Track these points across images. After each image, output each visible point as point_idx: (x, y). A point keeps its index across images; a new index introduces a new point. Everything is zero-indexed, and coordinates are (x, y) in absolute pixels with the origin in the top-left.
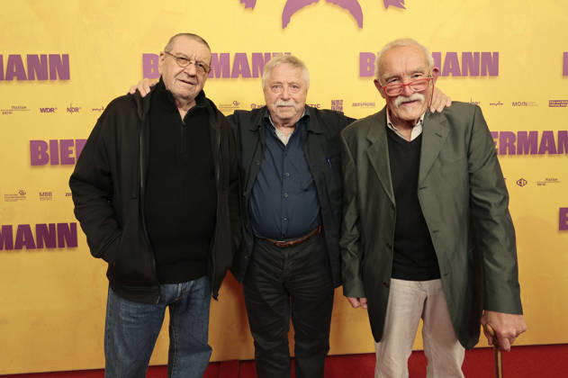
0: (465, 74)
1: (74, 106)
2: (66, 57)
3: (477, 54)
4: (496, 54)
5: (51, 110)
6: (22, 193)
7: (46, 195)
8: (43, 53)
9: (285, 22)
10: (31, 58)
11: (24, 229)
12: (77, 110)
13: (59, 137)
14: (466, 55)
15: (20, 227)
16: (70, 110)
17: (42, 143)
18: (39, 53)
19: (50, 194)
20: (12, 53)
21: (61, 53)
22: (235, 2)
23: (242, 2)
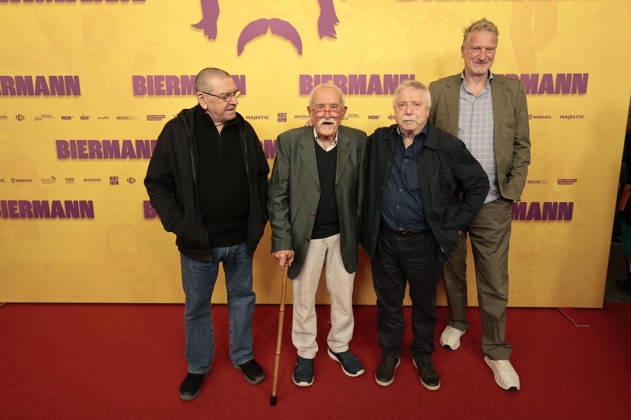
0: (386, 93)
1: (85, 115)
2: (77, 77)
3: (396, 76)
4: (413, 76)
5: (69, 118)
6: (54, 178)
7: (70, 180)
8: (61, 74)
9: (240, 50)
10: (52, 79)
11: (57, 204)
12: (87, 118)
13: (77, 137)
14: (387, 77)
15: (54, 202)
16: (82, 118)
17: (65, 142)
18: (57, 74)
19: (73, 180)
20: (38, 75)
21: (73, 75)
22: (200, 34)
23: (206, 34)
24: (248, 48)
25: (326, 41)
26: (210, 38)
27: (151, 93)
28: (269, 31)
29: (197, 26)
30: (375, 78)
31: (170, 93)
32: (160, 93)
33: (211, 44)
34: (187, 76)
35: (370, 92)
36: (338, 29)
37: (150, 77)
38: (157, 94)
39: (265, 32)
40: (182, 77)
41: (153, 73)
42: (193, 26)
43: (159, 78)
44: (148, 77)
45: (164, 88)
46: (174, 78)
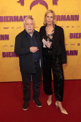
0: (71, 20)
3: (74, 15)
4: (78, 15)
14: (72, 16)
22: (19, 4)
23: (21, 4)
24: (33, 8)
25: (55, 6)
26: (22, 5)
27: (5, 21)
28: (39, 3)
29: (18, 2)
30: (68, 16)
31: (10, 21)
32: (8, 21)
33: (22, 7)
34: (15, 16)
35: (67, 20)
36: (58, 2)
37: (5, 17)
38: (7, 21)
39: (38, 4)
40: (14, 16)
41: (6, 16)
42: (17, 2)
43: (8, 17)
44: (4, 16)
45: (9, 20)
46: (12, 17)
